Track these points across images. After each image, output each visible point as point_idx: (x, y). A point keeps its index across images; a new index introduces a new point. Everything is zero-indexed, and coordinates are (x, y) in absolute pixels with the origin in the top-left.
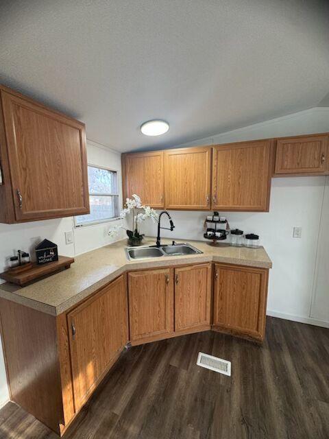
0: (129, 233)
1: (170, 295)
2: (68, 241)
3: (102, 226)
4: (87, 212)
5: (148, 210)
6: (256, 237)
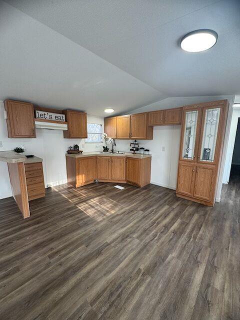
0: (104, 147)
1: (110, 167)
2: (83, 147)
3: (95, 144)
4: (87, 138)
5: (110, 139)
6: (148, 151)
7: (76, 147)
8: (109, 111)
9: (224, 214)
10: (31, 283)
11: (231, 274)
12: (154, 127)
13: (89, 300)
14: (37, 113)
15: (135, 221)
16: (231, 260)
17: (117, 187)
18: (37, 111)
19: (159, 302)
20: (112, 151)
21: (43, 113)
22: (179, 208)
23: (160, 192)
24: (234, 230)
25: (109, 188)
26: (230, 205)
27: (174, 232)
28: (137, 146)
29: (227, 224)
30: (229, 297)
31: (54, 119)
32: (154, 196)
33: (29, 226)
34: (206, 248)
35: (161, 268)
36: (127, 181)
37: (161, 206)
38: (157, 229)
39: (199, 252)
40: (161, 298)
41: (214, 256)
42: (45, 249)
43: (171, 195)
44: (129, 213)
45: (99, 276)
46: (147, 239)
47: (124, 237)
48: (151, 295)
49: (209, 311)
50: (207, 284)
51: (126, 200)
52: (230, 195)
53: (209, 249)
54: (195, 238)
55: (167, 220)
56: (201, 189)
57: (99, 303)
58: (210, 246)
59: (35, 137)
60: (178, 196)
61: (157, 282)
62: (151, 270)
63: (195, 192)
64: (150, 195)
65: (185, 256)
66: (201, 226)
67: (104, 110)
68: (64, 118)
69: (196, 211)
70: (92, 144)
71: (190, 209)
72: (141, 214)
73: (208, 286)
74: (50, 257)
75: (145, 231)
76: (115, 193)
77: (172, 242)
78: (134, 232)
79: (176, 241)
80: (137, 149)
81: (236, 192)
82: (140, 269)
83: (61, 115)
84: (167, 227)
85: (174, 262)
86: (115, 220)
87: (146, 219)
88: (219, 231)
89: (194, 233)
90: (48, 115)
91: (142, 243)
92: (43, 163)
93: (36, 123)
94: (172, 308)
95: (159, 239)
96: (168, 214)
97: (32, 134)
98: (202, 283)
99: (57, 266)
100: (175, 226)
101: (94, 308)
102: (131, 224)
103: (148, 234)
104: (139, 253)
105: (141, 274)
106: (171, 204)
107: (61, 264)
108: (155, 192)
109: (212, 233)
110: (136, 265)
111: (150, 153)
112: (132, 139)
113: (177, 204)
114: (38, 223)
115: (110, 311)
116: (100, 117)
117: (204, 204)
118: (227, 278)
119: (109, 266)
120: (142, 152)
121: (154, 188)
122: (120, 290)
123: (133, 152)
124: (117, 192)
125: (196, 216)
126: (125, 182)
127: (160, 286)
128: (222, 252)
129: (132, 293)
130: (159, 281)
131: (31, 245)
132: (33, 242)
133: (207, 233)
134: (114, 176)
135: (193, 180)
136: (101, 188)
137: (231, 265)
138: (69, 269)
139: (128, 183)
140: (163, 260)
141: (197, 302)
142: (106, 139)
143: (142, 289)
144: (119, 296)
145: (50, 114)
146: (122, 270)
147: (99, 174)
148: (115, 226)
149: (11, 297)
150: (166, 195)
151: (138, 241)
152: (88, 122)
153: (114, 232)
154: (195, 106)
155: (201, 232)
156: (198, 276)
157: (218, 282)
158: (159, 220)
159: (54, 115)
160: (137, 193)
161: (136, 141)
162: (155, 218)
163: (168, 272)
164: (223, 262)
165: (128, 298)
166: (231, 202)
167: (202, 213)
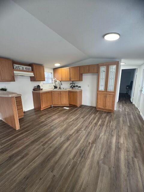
0: (54, 86)
1: (60, 97)
2: (42, 86)
3: (49, 84)
4: (45, 81)
5: (58, 81)
7: (39, 86)
8: (57, 65)
9: (119, 115)
10: (39, 158)
11: (126, 137)
12: (83, 74)
13: (71, 158)
14: (14, 66)
15: (81, 123)
16: (125, 132)
17: (65, 108)
18: (14, 64)
19: (101, 152)
20: (60, 88)
21: (18, 65)
22: (99, 115)
23: (88, 109)
24: (124, 121)
25: (60, 109)
26: (120, 111)
27: (100, 125)
28: (74, 85)
29: (121, 119)
30: (127, 145)
31: (25, 69)
32: (86, 111)
33: (22, 133)
34: (115, 129)
35: (98, 140)
36: (70, 105)
37: (91, 115)
38: (92, 125)
39: (112, 132)
40: (102, 151)
41: (119, 132)
42: (38, 142)
43: (94, 110)
44: (76, 120)
45: (72, 148)
46: (89, 130)
47: (78, 131)
48: (97, 150)
49: (120, 151)
50: (118, 142)
51: (72, 114)
52: (120, 107)
53: (116, 130)
54: (109, 126)
55: (95, 121)
56: (108, 105)
57: (76, 158)
58: (116, 129)
59: (15, 81)
60: (97, 109)
61: (98, 145)
62: (94, 142)
63: (105, 107)
64: (83, 110)
65: (107, 134)
66: (111, 121)
67: (54, 64)
68: (31, 69)
69: (107, 115)
70: (47, 84)
71: (104, 115)
72: (82, 120)
73: (118, 143)
74: (43, 145)
75: (87, 127)
76: (65, 111)
77: (100, 129)
78: (82, 128)
79: (102, 129)
80: (74, 87)
81: (122, 105)
82: (89, 142)
83: (29, 67)
84: (96, 124)
85: (103, 137)
86: (70, 124)
87: (86, 122)
88: (118, 122)
89: (108, 124)
90: (21, 67)
91: (87, 132)
92: (21, 97)
93: (15, 72)
94: (107, 153)
95: (94, 129)
96: (95, 118)
97: (13, 79)
98: (116, 142)
99: (49, 148)
100: (100, 123)
101: (75, 160)
102: (79, 125)
103: (88, 128)
104: (87, 136)
105: (91, 144)
106: (95, 113)
107: (51, 147)
108: (86, 109)
109: (115, 123)
110: (87, 141)
111: (81, 88)
112: (71, 81)
113: (98, 113)
114: (27, 131)
115: (82, 159)
116: (51, 68)
117: (110, 112)
118: (125, 139)
119: (75, 143)
120: (77, 88)
121: (85, 107)
122: (84, 151)
123: (72, 88)
124: (66, 111)
125: (107, 118)
126: (69, 105)
127: (100, 147)
128: (121, 130)
129: (89, 152)
130: (99, 145)
131: (29, 142)
132: (29, 141)
133: (114, 124)
134: (62, 102)
135: (105, 101)
136: (56, 110)
137: (125, 134)
138: (56, 148)
139: (70, 106)
140: (99, 137)
141: (116, 149)
142: (55, 81)
143: (93, 149)
144: (84, 153)
145: (22, 66)
146: (82, 144)
147: (53, 102)
148: (71, 127)
149: (31, 165)
150: (91, 109)
151: (85, 131)
152: (45, 71)
153: (72, 129)
154: (104, 64)
155: (111, 124)
156: (114, 140)
157: (122, 140)
158: (92, 121)
159: (25, 67)
160: (77, 110)
161: (73, 82)
162: (89, 121)
163: (102, 141)
164: (122, 134)
165: (88, 154)
166: (121, 110)
167: (110, 116)
